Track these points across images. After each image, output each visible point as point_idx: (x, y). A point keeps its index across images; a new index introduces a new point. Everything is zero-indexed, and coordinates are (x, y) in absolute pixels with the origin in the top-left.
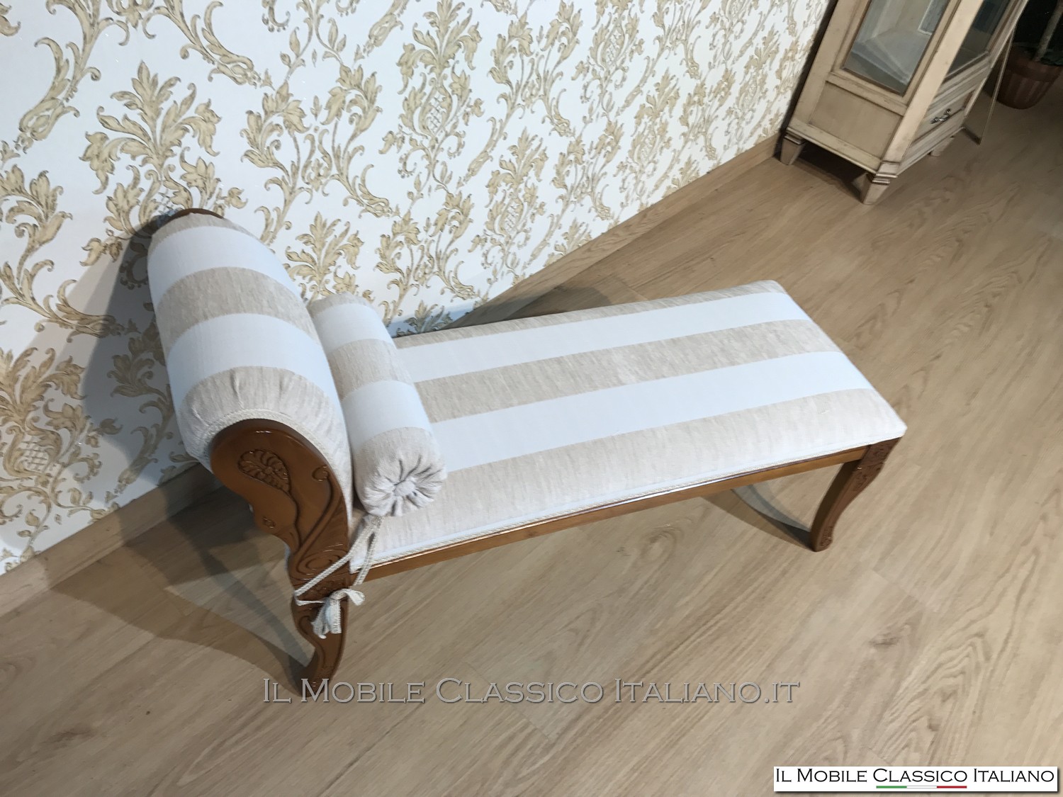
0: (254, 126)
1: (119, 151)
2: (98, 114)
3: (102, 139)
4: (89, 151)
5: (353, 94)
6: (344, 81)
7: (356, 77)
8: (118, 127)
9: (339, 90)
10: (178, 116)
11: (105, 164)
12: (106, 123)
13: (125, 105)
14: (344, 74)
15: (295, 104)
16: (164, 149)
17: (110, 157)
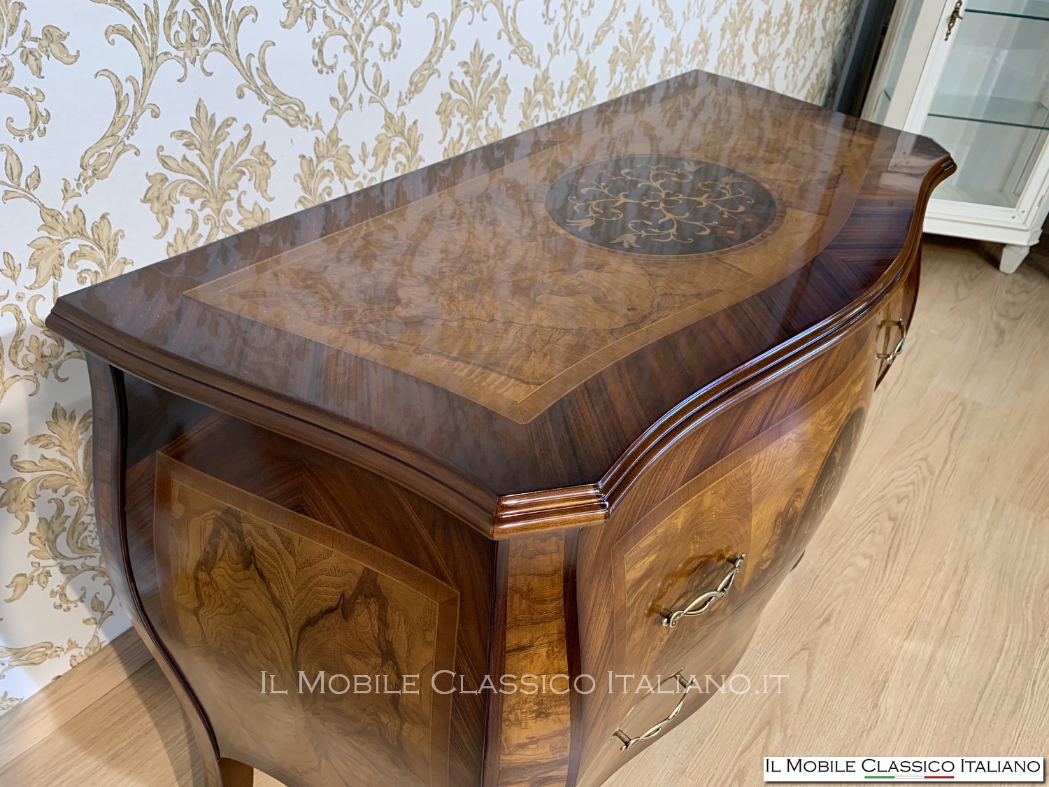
0: (307, 172)
1: (178, 195)
2: (158, 154)
3: (161, 181)
4: (150, 193)
5: (397, 142)
6: (388, 127)
7: (400, 124)
8: (178, 168)
9: (384, 137)
10: (235, 157)
11: (165, 207)
12: (167, 164)
13: (184, 145)
14: (388, 120)
15: (345, 148)
16: (221, 193)
17: (170, 199)
